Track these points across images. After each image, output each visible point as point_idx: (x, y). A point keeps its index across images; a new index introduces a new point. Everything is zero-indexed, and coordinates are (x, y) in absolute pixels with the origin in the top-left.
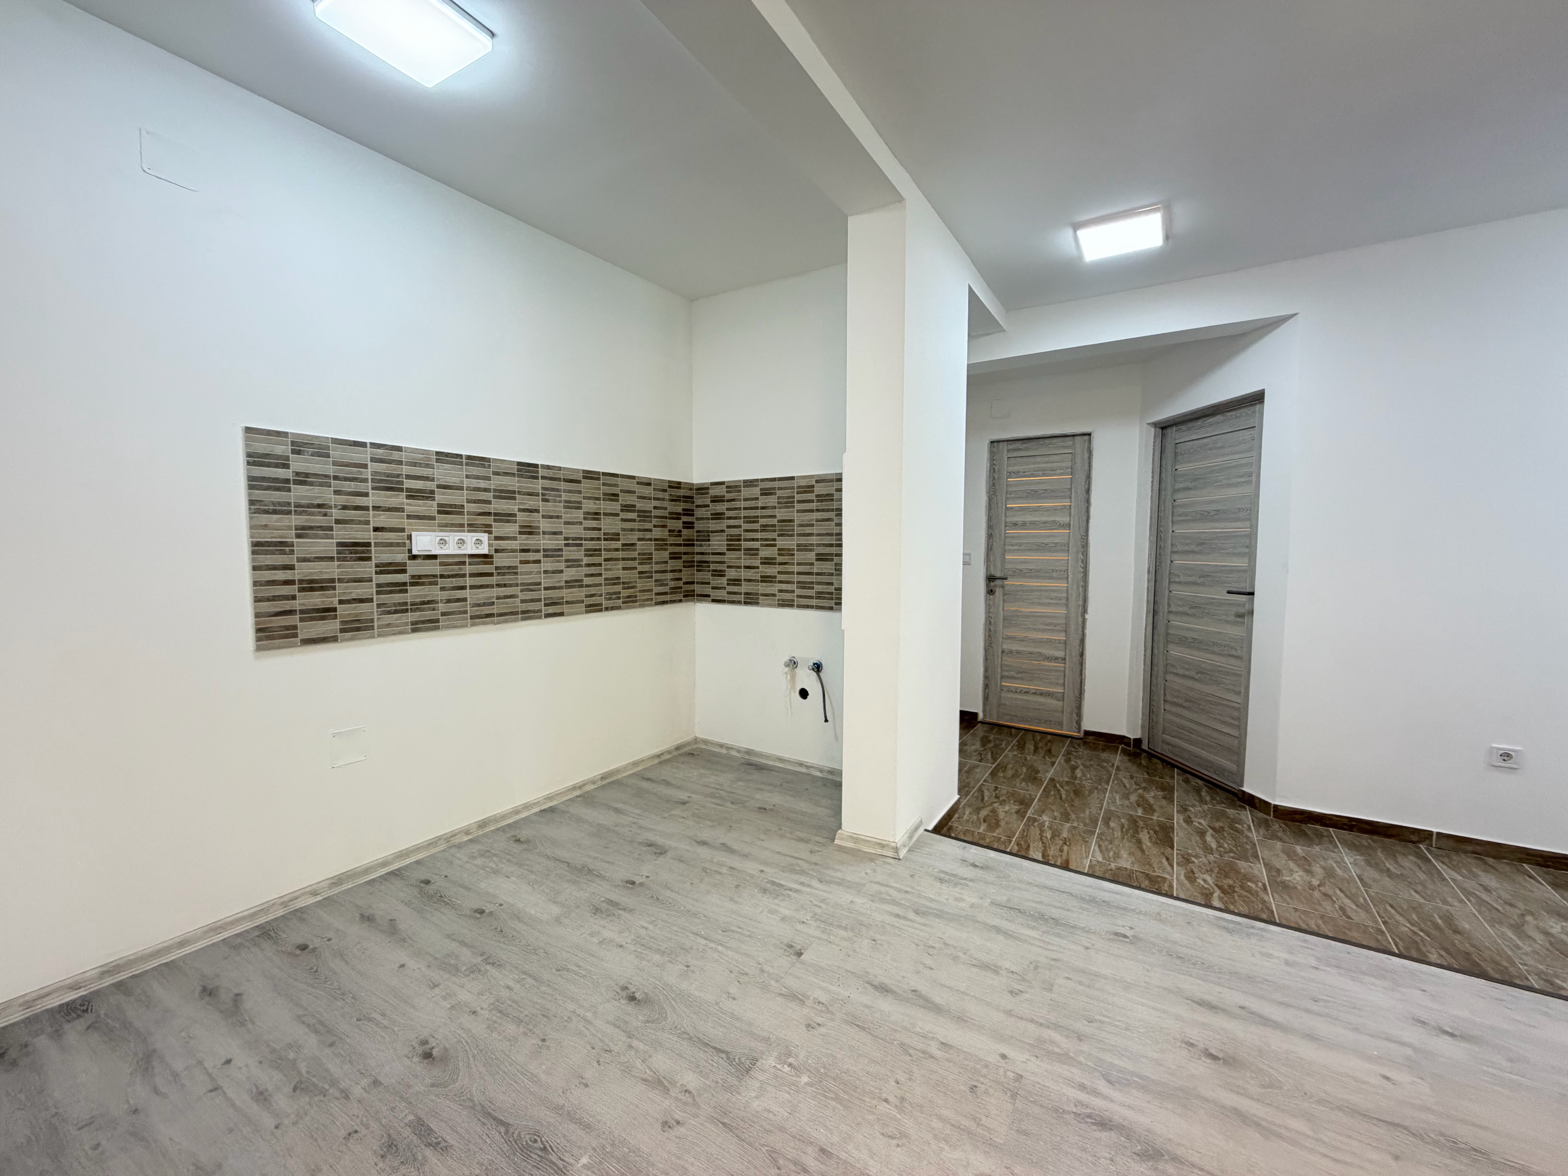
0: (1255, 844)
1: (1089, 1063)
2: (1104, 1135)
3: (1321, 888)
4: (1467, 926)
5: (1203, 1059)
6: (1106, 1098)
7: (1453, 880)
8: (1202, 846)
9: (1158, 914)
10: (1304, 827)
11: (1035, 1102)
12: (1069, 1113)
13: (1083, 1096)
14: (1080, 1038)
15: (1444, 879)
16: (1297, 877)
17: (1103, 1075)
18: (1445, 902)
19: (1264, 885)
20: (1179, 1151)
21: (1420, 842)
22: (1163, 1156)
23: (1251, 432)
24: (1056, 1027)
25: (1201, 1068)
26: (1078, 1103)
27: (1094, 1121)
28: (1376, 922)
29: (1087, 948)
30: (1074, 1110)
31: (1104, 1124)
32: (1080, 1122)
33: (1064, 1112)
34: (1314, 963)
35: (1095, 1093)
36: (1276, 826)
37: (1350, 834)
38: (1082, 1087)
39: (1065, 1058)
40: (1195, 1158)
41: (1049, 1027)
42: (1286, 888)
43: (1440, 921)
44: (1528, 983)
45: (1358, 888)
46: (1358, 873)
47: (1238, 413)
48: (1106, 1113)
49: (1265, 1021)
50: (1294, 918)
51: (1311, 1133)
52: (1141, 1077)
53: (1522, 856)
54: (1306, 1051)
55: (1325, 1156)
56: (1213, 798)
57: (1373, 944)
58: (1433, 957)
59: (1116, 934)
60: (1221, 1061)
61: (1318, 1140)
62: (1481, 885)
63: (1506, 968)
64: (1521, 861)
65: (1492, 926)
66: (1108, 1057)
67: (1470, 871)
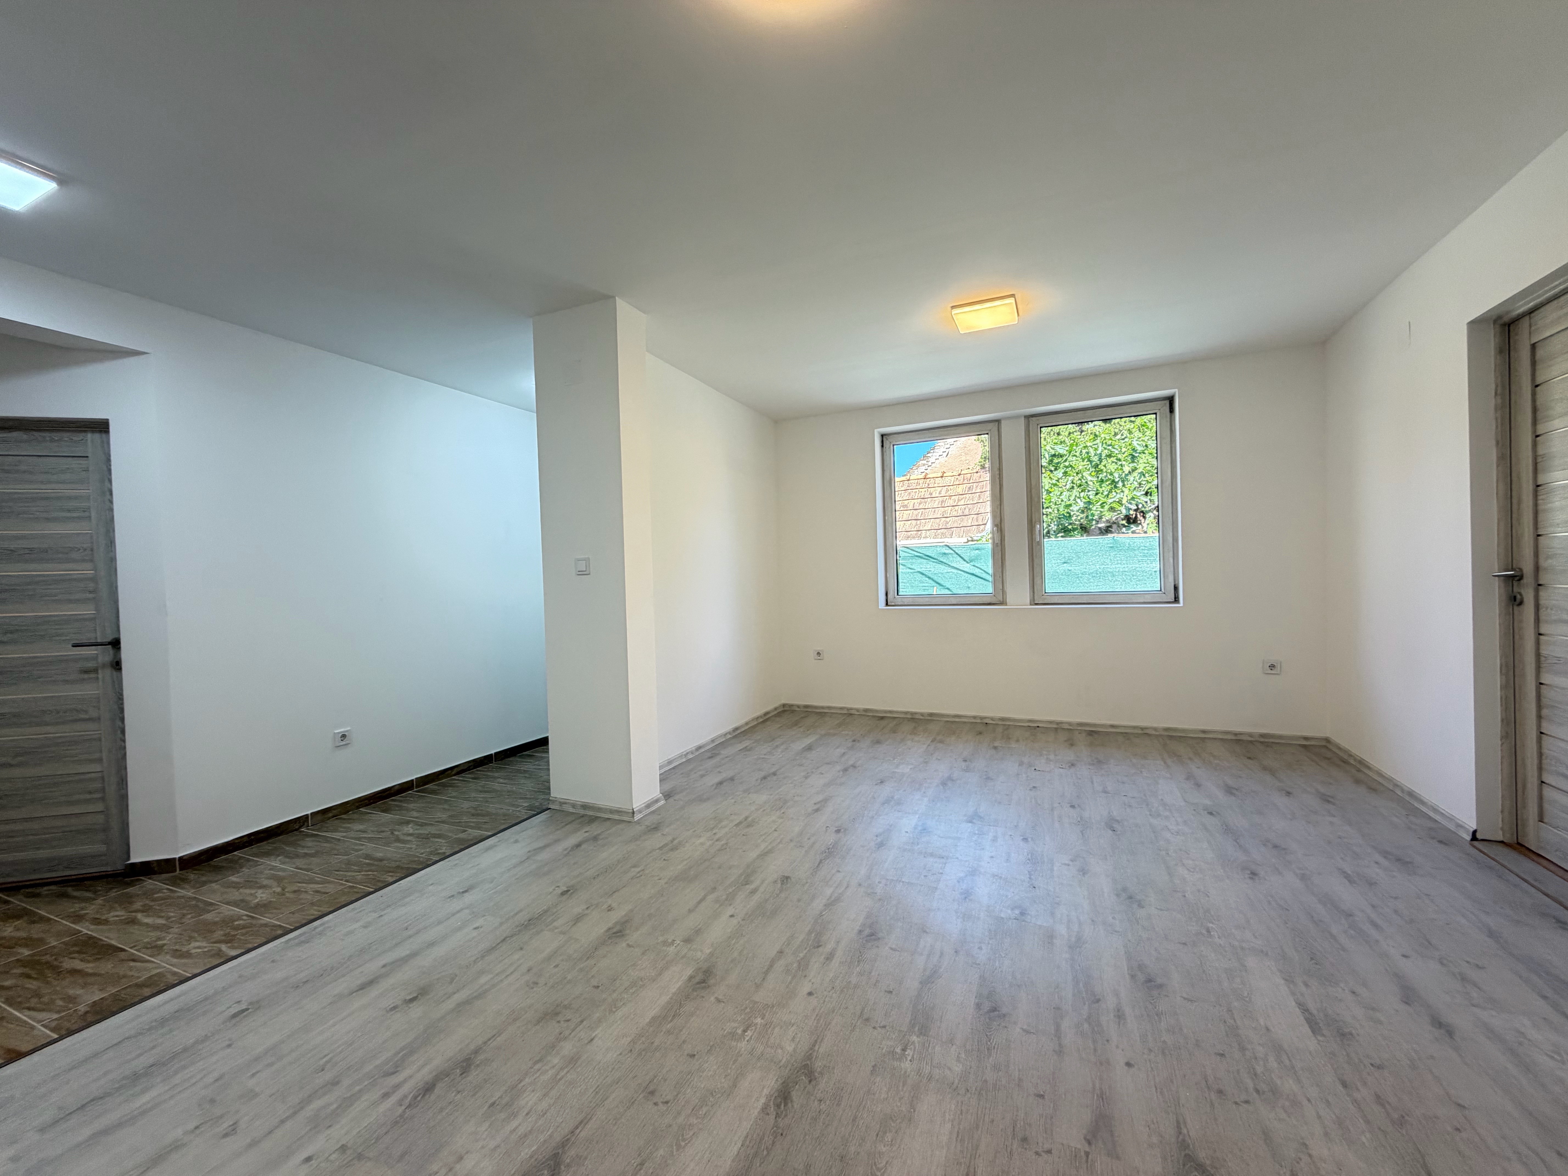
0: (195, 898)
1: (366, 1083)
2: (437, 1091)
3: (286, 890)
4: (381, 854)
5: (411, 1006)
6: (405, 1081)
7: (343, 837)
8: (149, 929)
9: (240, 976)
10: (212, 863)
11: (378, 1139)
12: (404, 1111)
13: (394, 1099)
14: (335, 1083)
15: (339, 840)
16: (261, 896)
17: (383, 1076)
18: (357, 850)
19: (247, 916)
20: (472, 1047)
21: (301, 827)
22: (470, 1058)
23: (83, 461)
24: (309, 1099)
25: (416, 1011)
26: (400, 1103)
27: (421, 1096)
28: (342, 884)
29: (229, 1046)
30: (403, 1108)
31: (428, 1088)
32: (417, 1106)
33: (401, 1116)
34: (376, 915)
35: (397, 1087)
36: (192, 876)
37: (252, 848)
38: (386, 1095)
39: (347, 1102)
40: (480, 1041)
41: (302, 1108)
42: (264, 907)
43: (367, 861)
44: (433, 861)
45: (307, 875)
46: (294, 866)
47: (56, 436)
48: (419, 1084)
49: (405, 960)
50: (298, 918)
51: (491, 976)
52: (402, 1049)
53: (357, 804)
54: (438, 952)
55: (507, 976)
56: (95, 892)
57: (359, 896)
58: (390, 879)
59: (235, 1016)
60: (419, 996)
61: (497, 975)
62: (357, 831)
63: (419, 860)
64: (358, 807)
65: (389, 847)
66: (368, 1068)
67: (345, 828)
